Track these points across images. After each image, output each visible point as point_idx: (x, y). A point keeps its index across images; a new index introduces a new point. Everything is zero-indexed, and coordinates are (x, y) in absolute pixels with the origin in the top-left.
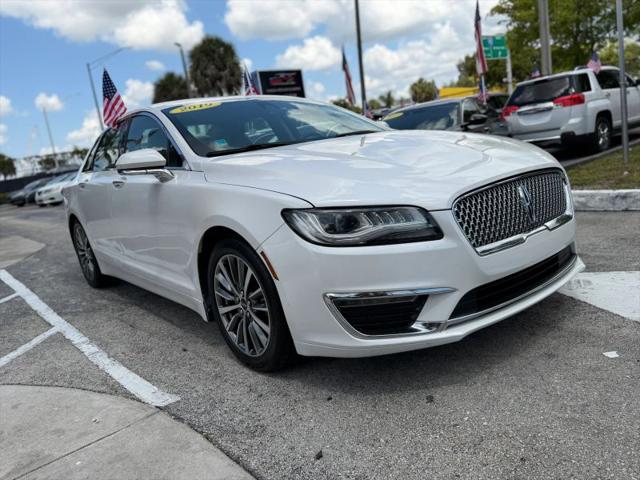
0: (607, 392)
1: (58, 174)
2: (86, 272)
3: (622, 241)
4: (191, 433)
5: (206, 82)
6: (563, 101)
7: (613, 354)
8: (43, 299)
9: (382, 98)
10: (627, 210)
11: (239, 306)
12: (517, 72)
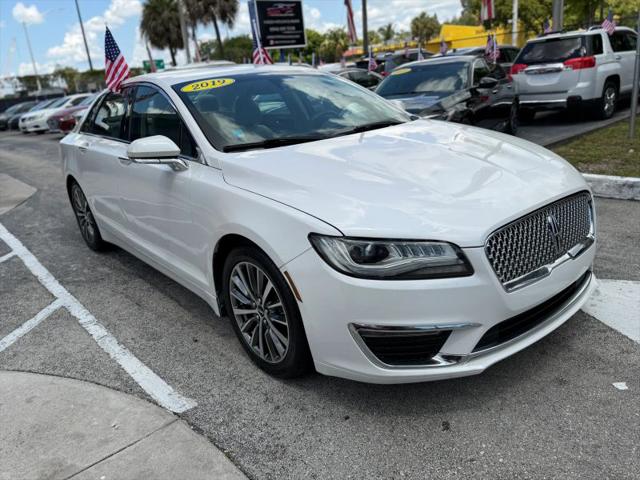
0: (618, 431)
1: (42, 98)
2: (85, 235)
3: (629, 240)
4: (213, 450)
5: (199, 7)
6: (573, 63)
7: (622, 386)
8: (42, 261)
9: (381, 30)
10: (632, 200)
11: (256, 311)
12: (523, 13)
